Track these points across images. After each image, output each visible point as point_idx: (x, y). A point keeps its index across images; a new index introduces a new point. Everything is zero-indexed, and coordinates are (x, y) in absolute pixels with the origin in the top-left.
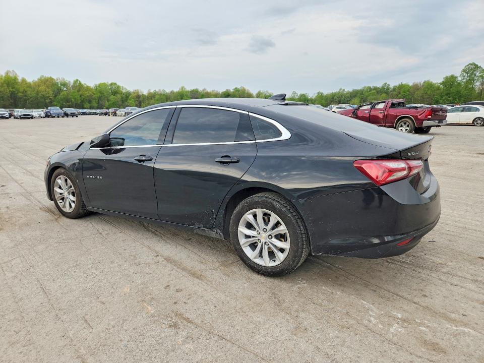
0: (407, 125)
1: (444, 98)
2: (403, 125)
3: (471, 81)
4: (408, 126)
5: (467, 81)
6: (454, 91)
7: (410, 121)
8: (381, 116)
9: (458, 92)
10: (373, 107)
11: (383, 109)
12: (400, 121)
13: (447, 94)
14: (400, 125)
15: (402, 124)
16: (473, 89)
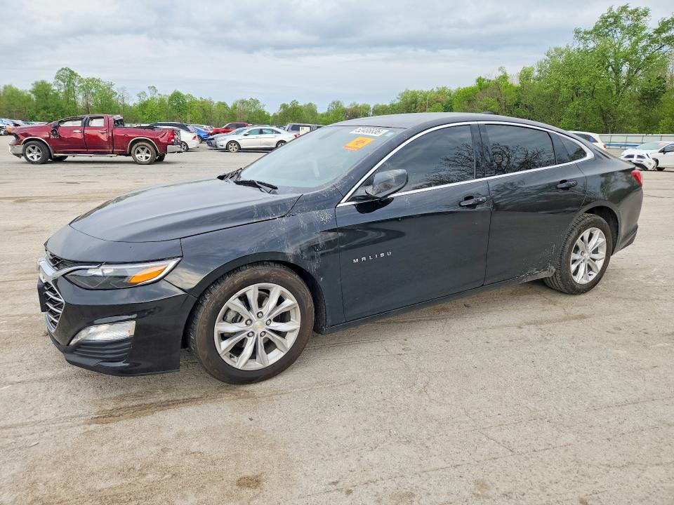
0: (146, 150)
1: (41, 113)
2: (141, 150)
3: (70, 92)
4: (148, 152)
5: (66, 92)
6: (53, 104)
7: (150, 146)
8: (104, 138)
9: (59, 106)
10: (86, 124)
11: (104, 127)
12: (136, 145)
13: (45, 108)
14: (136, 151)
15: (139, 149)
16: (75, 104)
